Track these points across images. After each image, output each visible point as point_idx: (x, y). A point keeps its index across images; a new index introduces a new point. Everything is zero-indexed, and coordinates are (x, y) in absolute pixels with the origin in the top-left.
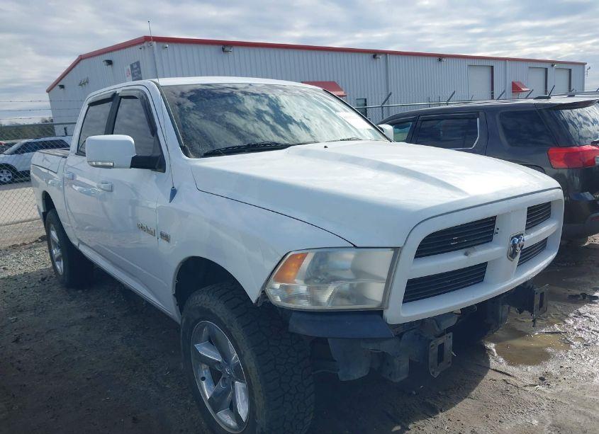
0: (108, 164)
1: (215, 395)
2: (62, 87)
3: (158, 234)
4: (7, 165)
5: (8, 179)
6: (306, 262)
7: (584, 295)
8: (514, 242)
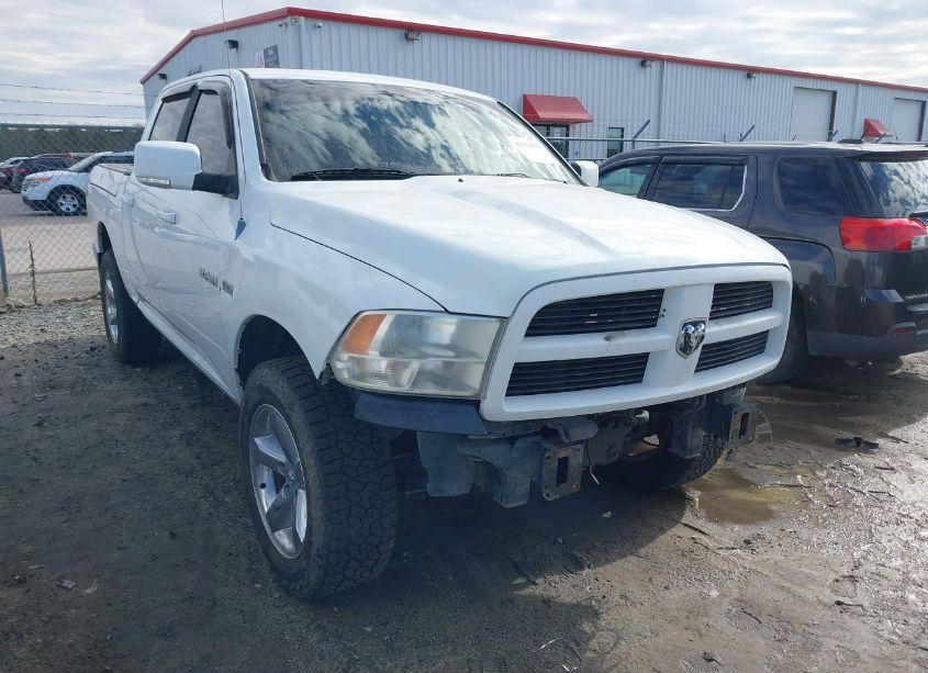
0: (163, 182)
1: (274, 508)
2: (163, 77)
3: (220, 284)
4: (72, 187)
5: (72, 209)
6: (383, 329)
7: (858, 441)
8: (686, 330)
